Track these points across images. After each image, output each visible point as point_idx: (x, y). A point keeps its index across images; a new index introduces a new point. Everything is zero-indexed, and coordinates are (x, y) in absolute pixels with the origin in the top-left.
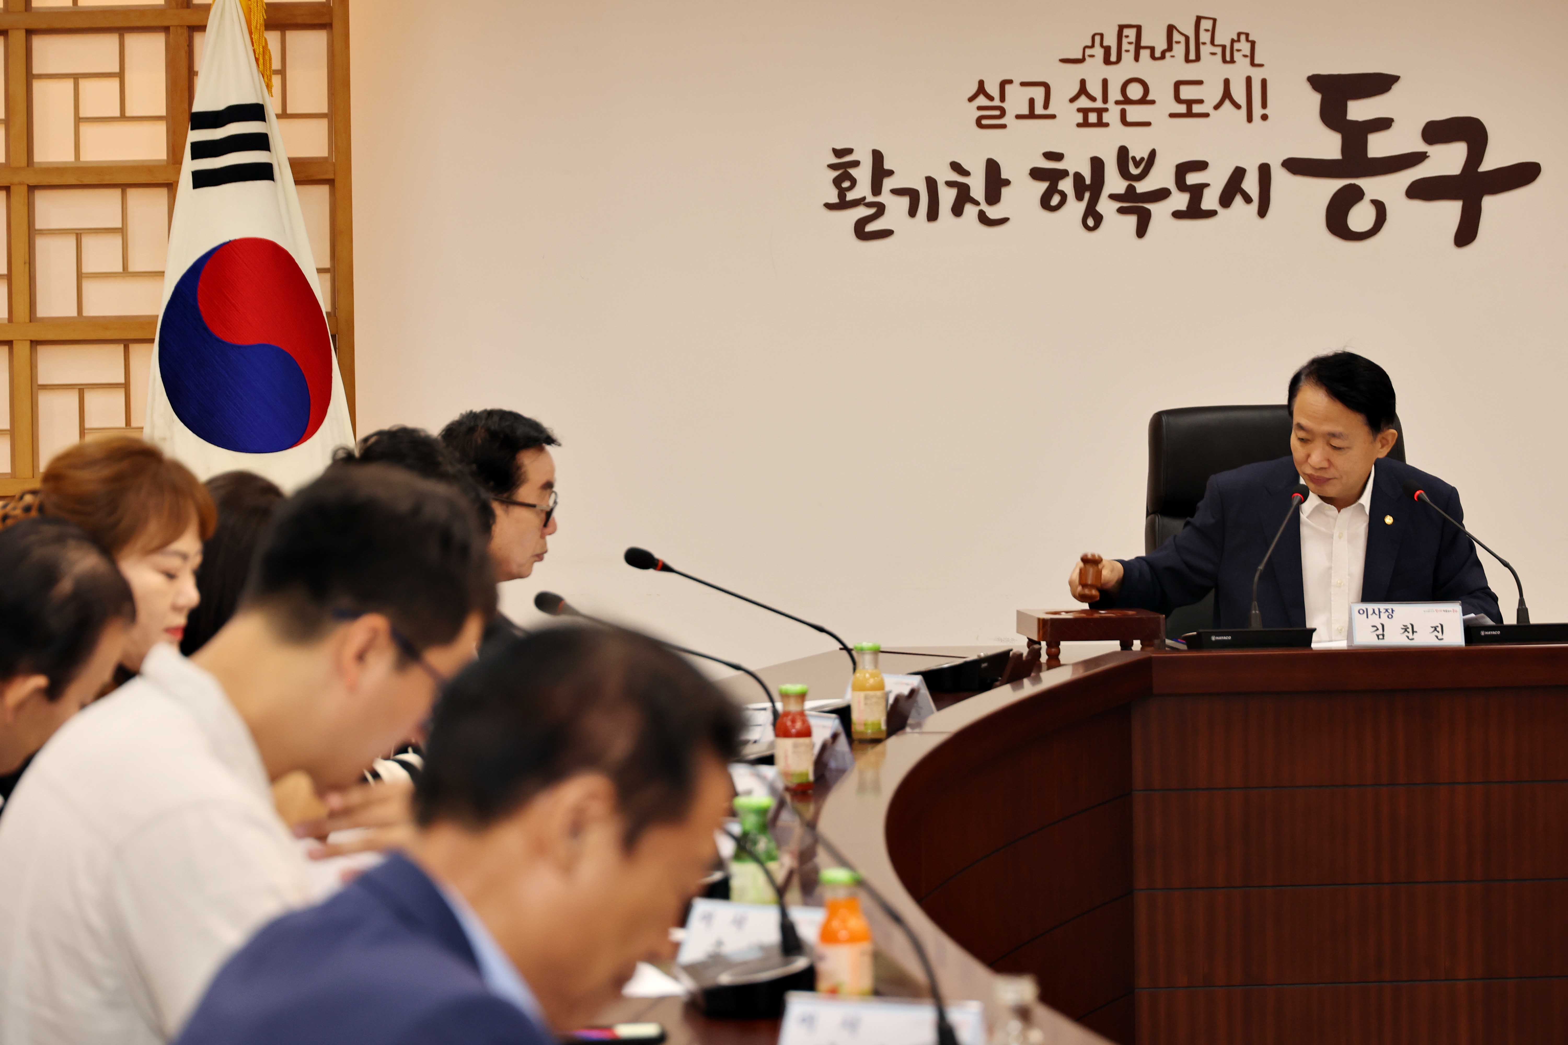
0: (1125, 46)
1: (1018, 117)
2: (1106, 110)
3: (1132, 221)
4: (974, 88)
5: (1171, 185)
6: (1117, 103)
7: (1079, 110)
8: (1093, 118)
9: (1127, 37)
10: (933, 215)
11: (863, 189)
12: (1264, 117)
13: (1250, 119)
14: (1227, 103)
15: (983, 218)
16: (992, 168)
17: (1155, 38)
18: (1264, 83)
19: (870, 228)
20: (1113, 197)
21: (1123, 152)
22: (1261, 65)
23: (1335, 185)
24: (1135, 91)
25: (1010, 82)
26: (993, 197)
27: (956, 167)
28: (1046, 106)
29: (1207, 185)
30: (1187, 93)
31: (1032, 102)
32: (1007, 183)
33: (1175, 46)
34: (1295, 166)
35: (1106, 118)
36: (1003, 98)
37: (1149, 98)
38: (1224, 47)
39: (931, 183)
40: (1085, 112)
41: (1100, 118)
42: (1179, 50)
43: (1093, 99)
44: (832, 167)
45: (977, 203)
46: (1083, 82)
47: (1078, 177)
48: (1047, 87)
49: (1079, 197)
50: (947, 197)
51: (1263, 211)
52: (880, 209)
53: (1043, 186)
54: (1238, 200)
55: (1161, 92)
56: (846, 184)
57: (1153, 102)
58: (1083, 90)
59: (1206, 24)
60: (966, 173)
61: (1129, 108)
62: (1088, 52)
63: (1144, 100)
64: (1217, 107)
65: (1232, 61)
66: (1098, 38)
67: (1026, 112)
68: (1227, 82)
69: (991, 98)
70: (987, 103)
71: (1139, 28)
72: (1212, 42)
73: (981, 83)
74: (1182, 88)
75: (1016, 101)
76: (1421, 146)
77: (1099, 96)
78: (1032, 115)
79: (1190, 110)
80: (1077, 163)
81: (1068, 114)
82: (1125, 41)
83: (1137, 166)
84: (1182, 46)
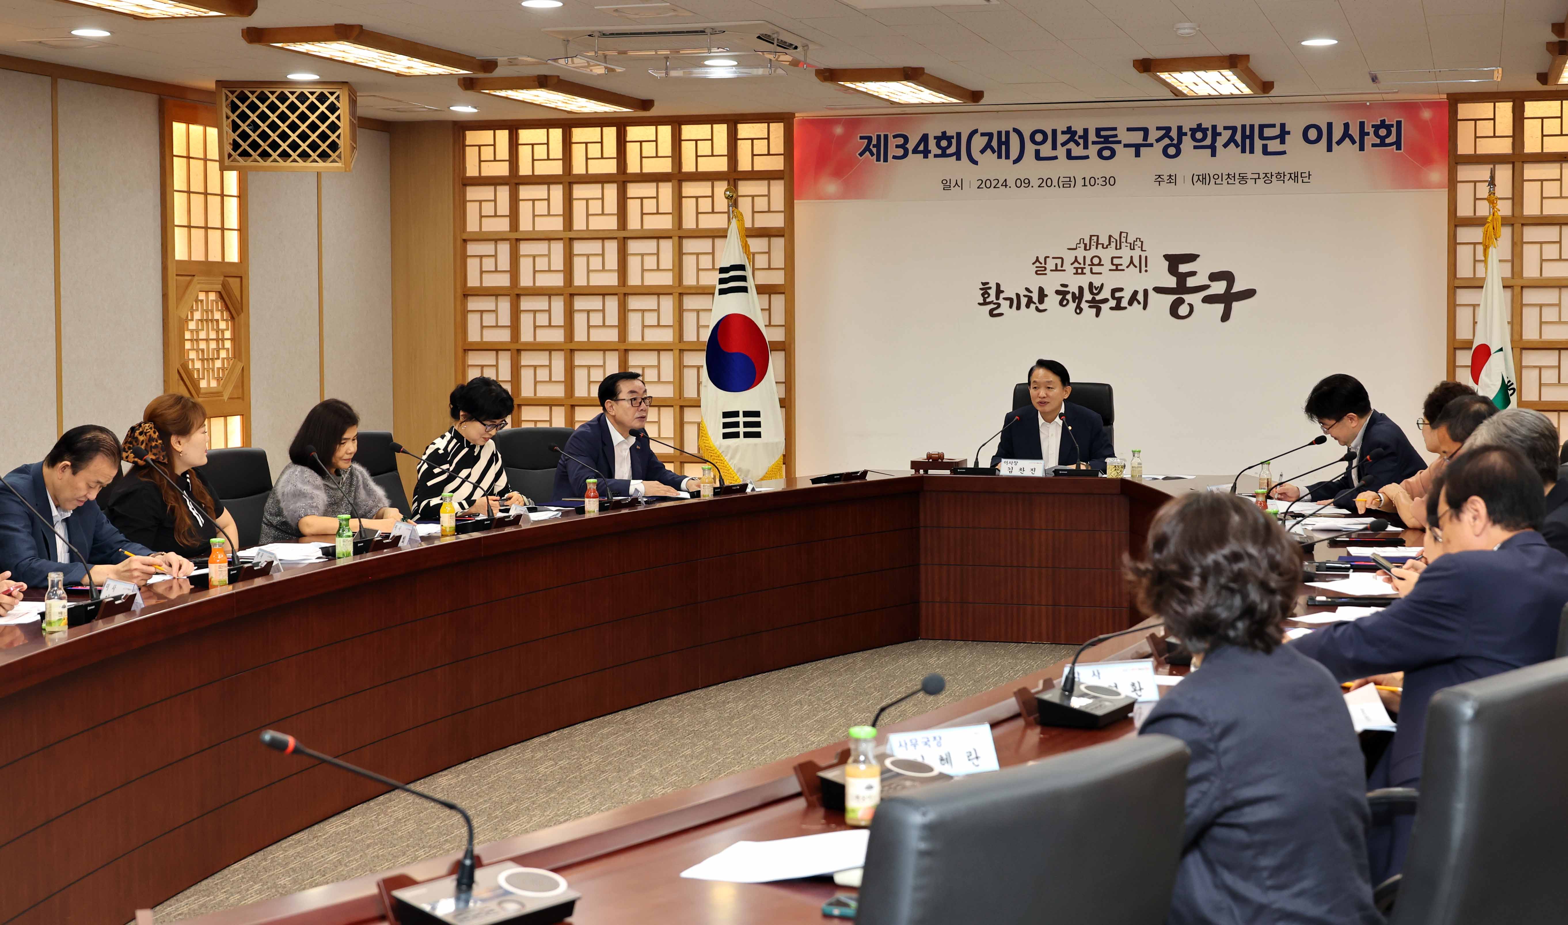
0: (1092, 243)
1: (1051, 270)
2: (1085, 268)
3: (1094, 310)
4: (1035, 259)
5: (1109, 297)
6: (1089, 265)
7: (1074, 268)
8: (1080, 271)
9: (1093, 239)
10: (1018, 308)
11: (992, 298)
12: (1146, 271)
13: (1140, 272)
14: (1132, 265)
15: (1037, 309)
16: (1041, 290)
17: (1104, 240)
18: (1146, 257)
19: (995, 312)
20: (1087, 301)
21: (1091, 284)
22: (1145, 251)
23: (1174, 297)
24: (1096, 261)
25: (1048, 257)
26: (1041, 301)
27: (1027, 289)
28: (1062, 267)
29: (1123, 297)
30: (1116, 261)
31: (1056, 265)
32: (1046, 296)
33: (1112, 243)
34: (1159, 290)
35: (1085, 271)
36: (1045, 264)
37: (1101, 263)
38: (1131, 244)
39: (1018, 296)
40: (1077, 269)
41: (1082, 271)
42: (1113, 245)
43: (1080, 264)
44: (981, 289)
45: (1035, 303)
46: (1076, 257)
47: (1073, 294)
48: (1062, 259)
49: (1074, 302)
50: (1024, 301)
51: (1145, 308)
52: (999, 305)
53: (1060, 297)
54: (1135, 303)
55: (1106, 261)
56: (986, 296)
57: (1103, 265)
58: (1076, 260)
59: (1124, 235)
60: (1031, 292)
61: (1094, 267)
62: (1078, 245)
63: (1099, 264)
64: (1127, 267)
65: (1134, 249)
66: (1082, 240)
67: (1054, 268)
68: (1132, 257)
69: (1041, 263)
70: (1039, 265)
71: (1098, 236)
72: (1126, 242)
73: (1037, 258)
74: (1114, 260)
75: (1051, 264)
76: (1208, 282)
77: (1082, 263)
78: (1056, 270)
79: (1117, 268)
80: (1073, 288)
81: (1070, 269)
82: (1092, 241)
83: (1096, 290)
84: (1115, 243)
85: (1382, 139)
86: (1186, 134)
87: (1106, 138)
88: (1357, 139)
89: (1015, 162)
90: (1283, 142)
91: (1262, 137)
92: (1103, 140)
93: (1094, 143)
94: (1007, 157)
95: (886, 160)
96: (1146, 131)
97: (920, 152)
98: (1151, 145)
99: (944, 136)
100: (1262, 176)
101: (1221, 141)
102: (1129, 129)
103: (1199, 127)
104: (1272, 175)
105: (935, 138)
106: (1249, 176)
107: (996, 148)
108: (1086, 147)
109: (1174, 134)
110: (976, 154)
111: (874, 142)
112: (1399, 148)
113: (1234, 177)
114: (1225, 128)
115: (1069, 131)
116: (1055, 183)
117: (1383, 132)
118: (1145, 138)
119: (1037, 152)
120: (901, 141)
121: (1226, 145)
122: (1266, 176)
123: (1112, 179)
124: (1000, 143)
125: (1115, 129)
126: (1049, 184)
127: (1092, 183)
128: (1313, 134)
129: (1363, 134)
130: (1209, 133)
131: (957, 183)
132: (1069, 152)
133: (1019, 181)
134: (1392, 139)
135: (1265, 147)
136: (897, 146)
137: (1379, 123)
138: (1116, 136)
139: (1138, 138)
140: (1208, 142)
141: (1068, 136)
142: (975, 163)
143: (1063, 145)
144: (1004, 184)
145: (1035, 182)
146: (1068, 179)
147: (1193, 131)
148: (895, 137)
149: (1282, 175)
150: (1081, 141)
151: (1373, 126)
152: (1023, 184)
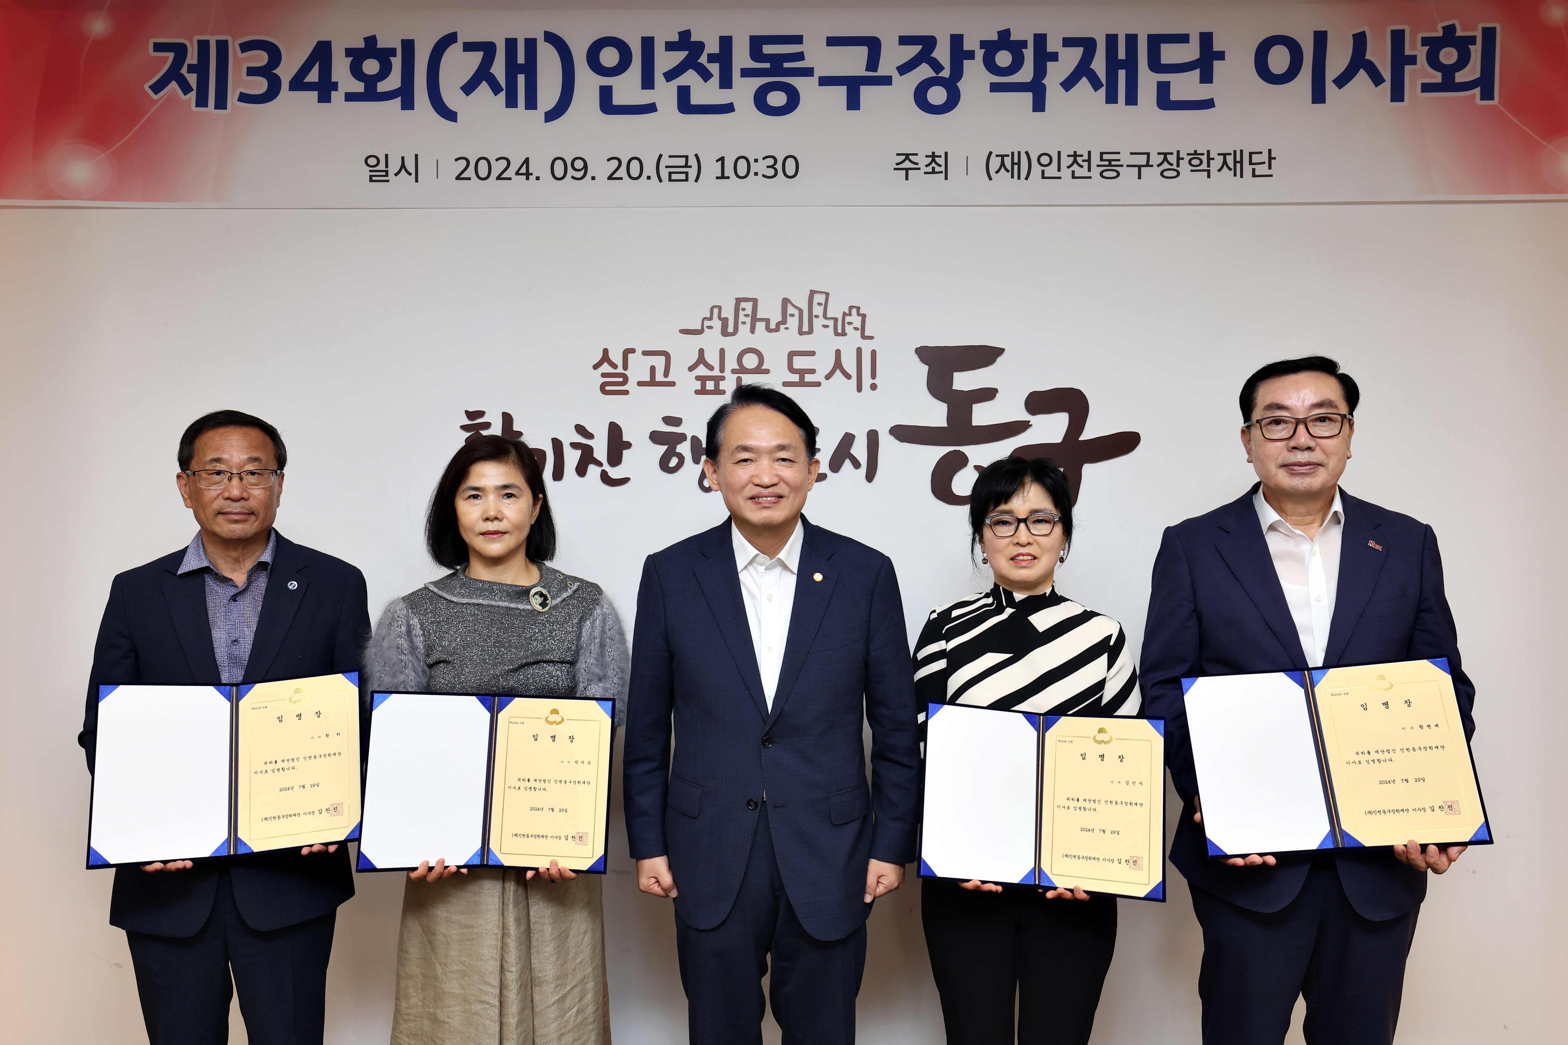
0: (742, 318)
1: (640, 384)
2: (723, 378)
4: (599, 356)
6: (734, 371)
7: (698, 378)
8: (710, 385)
9: (744, 309)
10: (558, 474)
12: (874, 387)
13: (859, 389)
14: (838, 372)
15: (606, 479)
16: (615, 431)
17: (770, 310)
18: (874, 353)
22: (871, 338)
23: (942, 451)
24: (750, 361)
25: (633, 351)
26: (615, 458)
27: (581, 430)
28: (666, 374)
30: (800, 363)
31: (653, 369)
32: (628, 445)
33: (789, 318)
34: (904, 433)
35: (723, 385)
36: (625, 367)
37: (764, 367)
38: (836, 321)
39: (557, 445)
40: (702, 379)
41: (717, 385)
42: (793, 323)
43: (711, 368)
44: (464, 428)
45: (600, 464)
46: (701, 352)
47: (695, 440)
48: (666, 355)
50: (572, 457)
51: (870, 476)
53: (662, 449)
54: (847, 463)
55: (776, 362)
57: (767, 371)
58: (701, 359)
59: (819, 298)
60: (590, 436)
62: (707, 323)
63: (759, 370)
64: (828, 377)
65: (844, 334)
66: (716, 311)
67: (647, 378)
68: (838, 353)
69: (614, 366)
70: (611, 370)
71: (755, 301)
72: (825, 316)
73: (606, 351)
74: (796, 359)
75: (638, 369)
76: (1024, 416)
77: (716, 365)
78: (652, 382)
79: (802, 380)
80: (693, 428)
81: (687, 382)
82: (741, 313)
84: (796, 319)
85: (1448, 72)
86: (971, 55)
87: (777, 61)
88: (1386, 73)
89: (552, 116)
90: (1207, 78)
91: (1156, 65)
92: (767, 65)
93: (746, 73)
94: (531, 104)
95: (221, 103)
96: (873, 45)
97: (310, 87)
98: (886, 81)
99: (371, 49)
100: (1156, 159)
101: (1056, 73)
102: (832, 41)
103: (1004, 40)
104: (1179, 159)
105: (349, 52)
106: (1125, 158)
107: (502, 80)
108: (726, 82)
109: (942, 53)
110: (452, 96)
111: (192, 58)
112: (1487, 94)
113: (1089, 161)
114: (1068, 42)
115: (683, 41)
116: (649, 169)
117: (1448, 56)
118: (873, 62)
119: (606, 93)
120: (261, 58)
121: (1068, 84)
122: (1165, 159)
123: (790, 163)
124: (512, 68)
125: (797, 39)
126: (635, 172)
127: (742, 171)
128: (1279, 59)
129: (1400, 60)
130: (1029, 54)
131: (403, 166)
132: (684, 93)
133: (559, 165)
134: (1470, 72)
135: (1163, 89)
136: (252, 71)
137: (1440, 33)
138: (800, 56)
139: (851, 62)
140: (1026, 74)
141: (679, 56)
142: (450, 116)
143: (670, 76)
144: (523, 170)
145: (600, 168)
146: (682, 161)
147: (990, 48)
148: (246, 47)
149: (1204, 158)
150: (714, 68)
151: (1425, 41)
152: (571, 172)
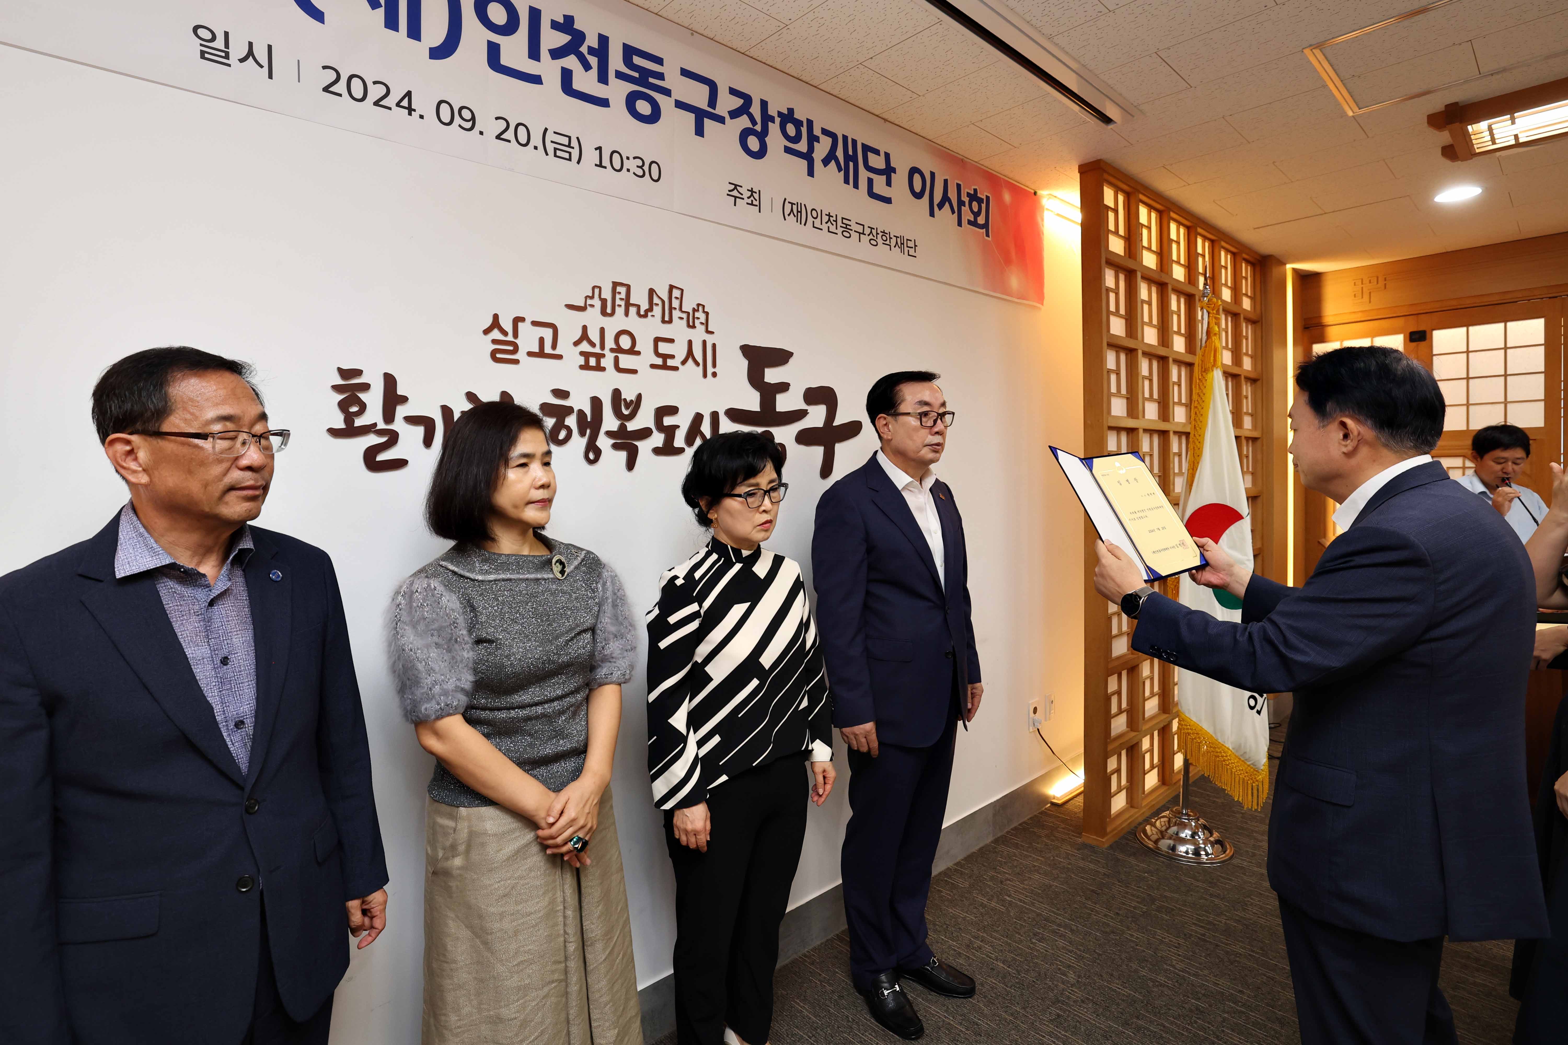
0: (618, 302)
1: (530, 354)
2: (603, 356)
3: (623, 455)
4: (488, 322)
5: (651, 424)
6: (612, 350)
7: (582, 354)
8: (592, 362)
9: (620, 293)
11: (373, 415)
12: (714, 375)
13: (705, 376)
14: (690, 361)
17: (640, 298)
18: (714, 346)
19: (382, 457)
20: (609, 434)
21: (616, 394)
22: (712, 333)
24: (625, 342)
25: (522, 319)
27: (472, 397)
28: (554, 346)
29: (678, 427)
30: (663, 348)
31: (542, 340)
33: (654, 307)
34: (735, 415)
35: (603, 362)
36: (516, 335)
37: (636, 349)
38: (688, 314)
39: (447, 413)
40: (586, 355)
41: (598, 362)
42: (657, 311)
43: (593, 345)
44: (337, 388)
46: (585, 328)
47: (581, 413)
48: (554, 329)
49: (582, 434)
52: (393, 438)
53: (553, 421)
55: (645, 345)
56: (354, 409)
57: (638, 353)
58: (585, 336)
59: (676, 293)
61: (621, 356)
62: (589, 302)
63: (633, 351)
65: (694, 327)
66: (597, 291)
67: (536, 349)
68: (690, 343)
69: (505, 333)
70: (501, 337)
71: (628, 287)
72: (680, 309)
73: (496, 317)
74: (660, 344)
75: (528, 338)
76: (803, 406)
77: (598, 343)
78: (541, 354)
79: (664, 364)
80: (580, 402)
81: (572, 357)
82: (618, 296)
83: (627, 408)
84: (660, 307)
85: (976, 216)
86: (772, 119)
87: (644, 74)
88: (956, 208)
90: (888, 183)
91: (866, 165)
92: (637, 75)
93: (620, 75)
94: (414, 33)
96: (712, 87)
98: (721, 120)
101: (819, 151)
102: (685, 73)
103: (791, 116)
104: (877, 233)
106: (853, 226)
108: (603, 78)
109: (756, 111)
112: (987, 234)
113: (836, 221)
114: (824, 131)
115: (566, 25)
116: (536, 140)
117: (975, 207)
118: (712, 101)
119: (493, 50)
121: (825, 162)
122: (871, 232)
125: (659, 61)
126: (523, 139)
127: (617, 165)
128: (917, 182)
129: (960, 202)
130: (804, 132)
131: (251, 53)
132: (567, 76)
133: (445, 109)
134: (982, 218)
135: (870, 183)
137: (972, 193)
138: (661, 76)
139: (698, 96)
140: (803, 147)
141: (561, 39)
142: (316, 14)
143: (556, 54)
144: (405, 103)
145: (487, 124)
146: (565, 141)
147: (783, 119)
149: (888, 237)
150: (593, 61)
151: (968, 195)
152: (457, 120)
